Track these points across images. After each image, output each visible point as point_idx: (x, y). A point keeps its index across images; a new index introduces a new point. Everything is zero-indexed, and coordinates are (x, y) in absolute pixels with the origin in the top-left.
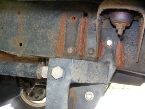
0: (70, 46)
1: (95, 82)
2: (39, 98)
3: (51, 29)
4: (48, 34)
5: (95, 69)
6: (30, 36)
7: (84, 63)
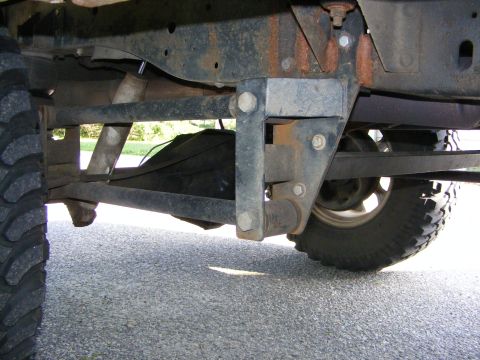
0: (286, 56)
1: (315, 114)
2: (347, 203)
3: (258, 29)
4: (254, 39)
5: (314, 91)
6: (228, 48)
7: (288, 83)
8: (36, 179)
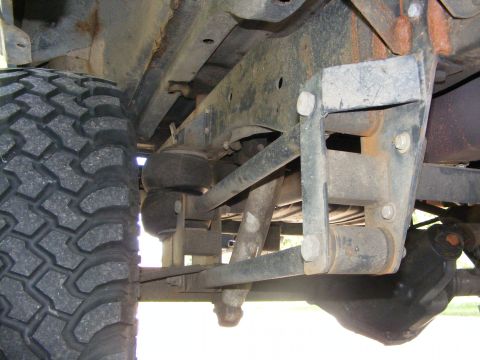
8: (116, 232)
